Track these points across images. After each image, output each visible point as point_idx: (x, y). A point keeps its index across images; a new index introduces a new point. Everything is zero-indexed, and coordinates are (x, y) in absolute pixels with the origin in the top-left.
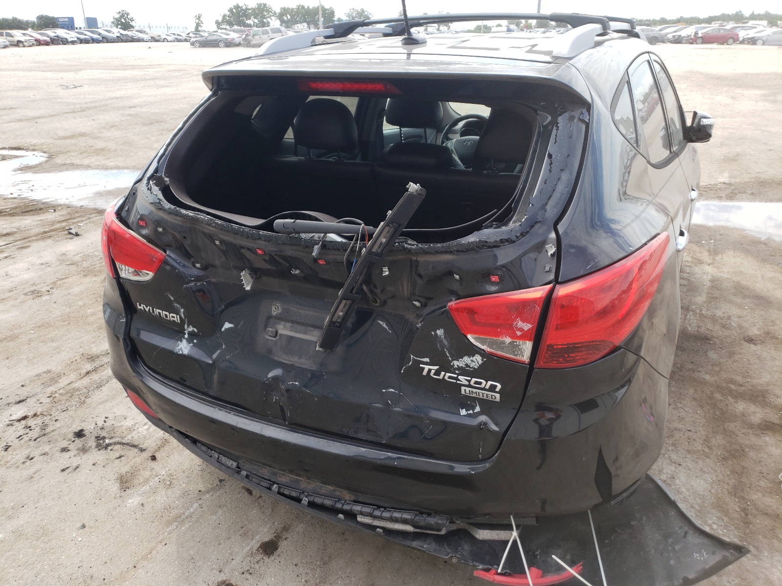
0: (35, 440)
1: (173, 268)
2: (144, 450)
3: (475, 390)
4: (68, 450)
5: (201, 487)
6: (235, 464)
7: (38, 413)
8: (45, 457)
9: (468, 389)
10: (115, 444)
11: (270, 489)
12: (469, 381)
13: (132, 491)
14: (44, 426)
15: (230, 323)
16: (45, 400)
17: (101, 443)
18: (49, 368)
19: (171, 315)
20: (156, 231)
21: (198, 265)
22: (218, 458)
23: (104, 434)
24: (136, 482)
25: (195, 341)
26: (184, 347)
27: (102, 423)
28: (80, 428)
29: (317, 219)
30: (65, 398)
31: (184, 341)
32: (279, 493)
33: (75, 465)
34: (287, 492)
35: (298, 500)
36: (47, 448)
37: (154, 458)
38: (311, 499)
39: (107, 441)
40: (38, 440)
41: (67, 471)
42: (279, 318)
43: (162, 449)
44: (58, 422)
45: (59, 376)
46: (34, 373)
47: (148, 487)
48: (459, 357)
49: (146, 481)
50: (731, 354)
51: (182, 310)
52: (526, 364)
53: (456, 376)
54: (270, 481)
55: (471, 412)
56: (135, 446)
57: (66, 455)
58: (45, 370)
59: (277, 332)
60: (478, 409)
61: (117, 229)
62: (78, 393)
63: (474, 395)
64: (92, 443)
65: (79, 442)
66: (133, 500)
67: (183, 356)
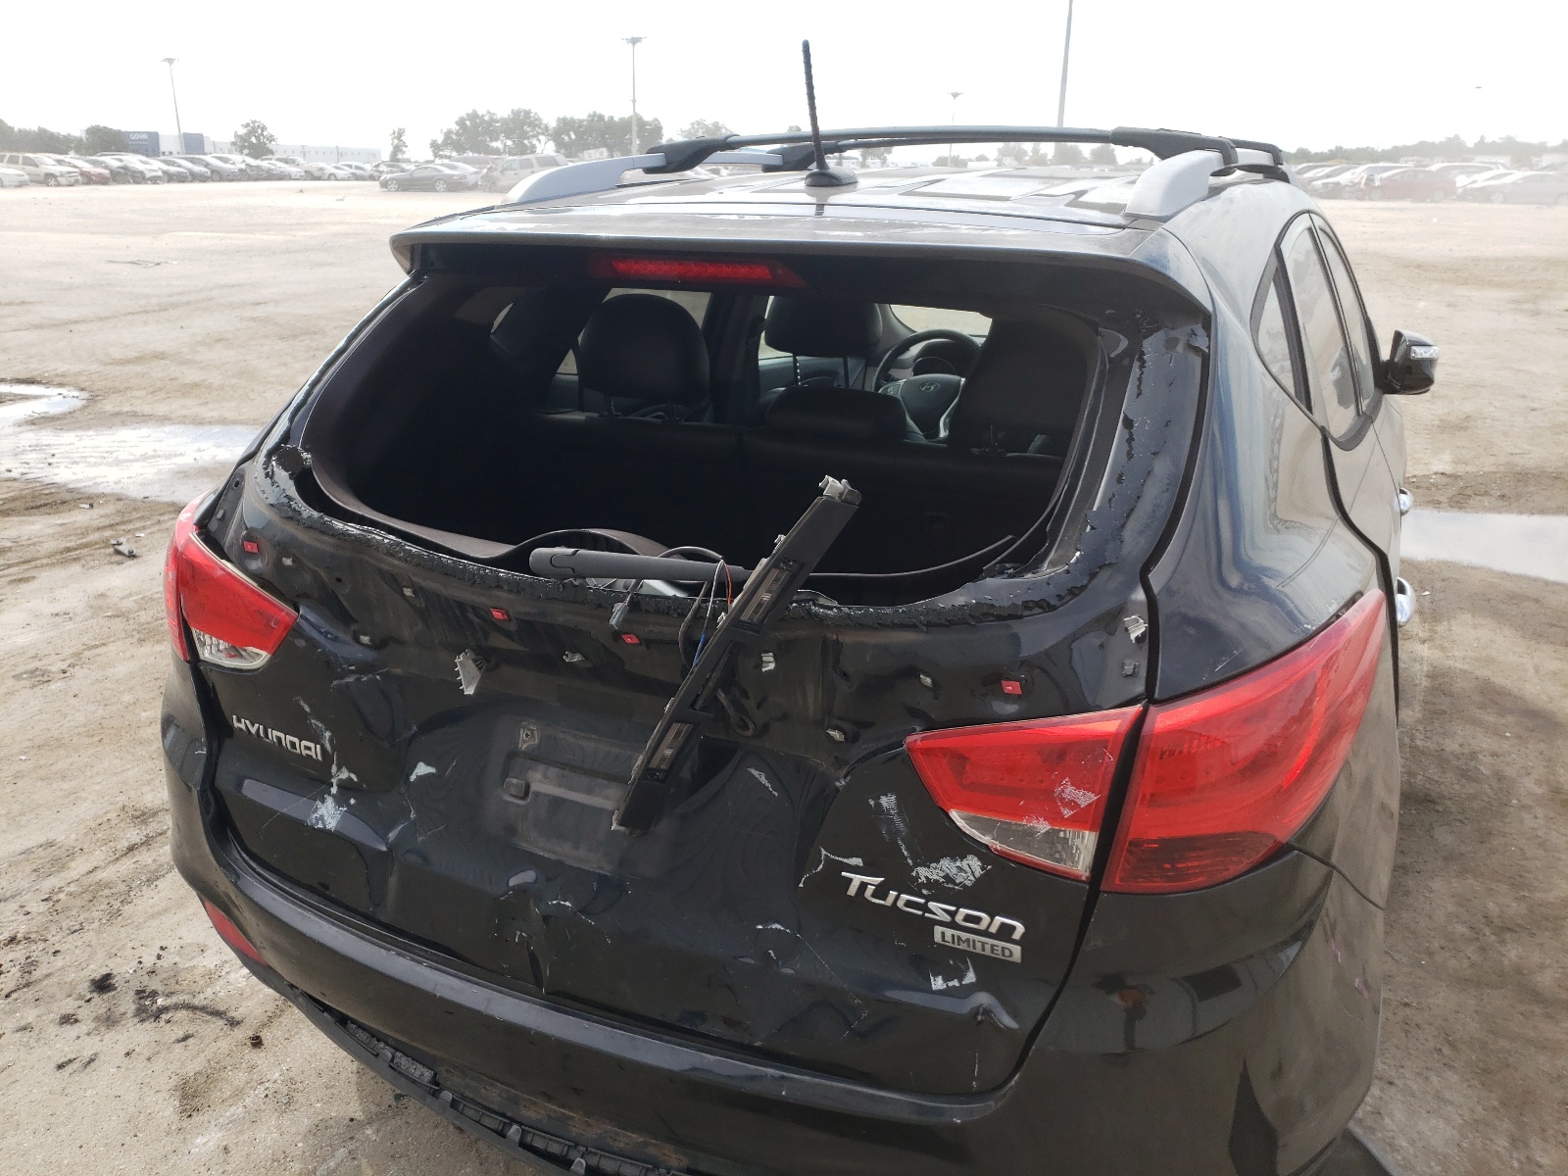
0: (7, 996)
1: (313, 644)
2: (238, 1023)
3: (964, 935)
4: (76, 1021)
5: (355, 1110)
6: (428, 1074)
7: (19, 936)
8: (25, 1036)
9: (949, 932)
10: (176, 1007)
11: (502, 1134)
12: (953, 914)
13: (206, 1117)
14: (29, 966)
15: (428, 764)
16: (37, 907)
17: (148, 1007)
18: (51, 836)
19: (304, 743)
20: (278, 563)
21: (365, 639)
22: (392, 1061)
23: (154, 984)
24: (215, 1095)
25: (352, 801)
26: (328, 814)
27: (153, 959)
28: (104, 971)
29: (621, 548)
30: (79, 902)
31: (330, 801)
32: (523, 1145)
33: (87, 1054)
34: (539, 1143)
35: (565, 1163)
36: (30, 1015)
37: (257, 1042)
38: (594, 1161)
39: (160, 1001)
40: (14, 996)
41: (69, 1069)
42: (535, 757)
43: (276, 1023)
44: (59, 957)
45: (71, 855)
46: (18, 847)
47: (241, 1109)
48: (929, 858)
49: (238, 1094)
50: (1485, 836)
51: (328, 734)
52: (1082, 882)
53: (922, 901)
54: (503, 1115)
55: (956, 983)
56: (218, 1014)
57: (71, 1031)
58: (42, 839)
59: (528, 787)
60: (970, 977)
61: (198, 559)
62: (107, 892)
63: (963, 946)
64: (127, 1004)
65: (100, 1003)
66: (206, 1140)
67: (325, 832)
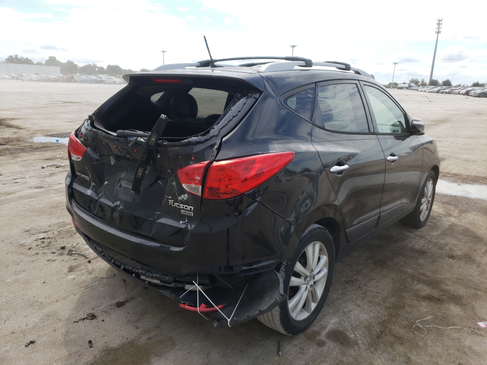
0: (43, 247)
1: (89, 154)
2: (87, 258)
3: (185, 211)
4: (55, 253)
6: (101, 250)
7: (50, 237)
8: (43, 255)
9: (183, 211)
10: (76, 254)
11: (110, 261)
12: (183, 206)
13: (73, 273)
14: (50, 242)
15: (107, 181)
16: (56, 233)
17: (70, 253)
18: (65, 221)
19: (87, 177)
20: (85, 138)
21: (98, 154)
22: (95, 247)
23: (74, 249)
24: (77, 270)
25: (94, 189)
26: (89, 192)
27: (75, 245)
28: (64, 246)
29: (137, 132)
30: (65, 233)
31: (90, 189)
33: (54, 259)
34: (116, 263)
35: (119, 267)
36: (46, 251)
37: (89, 262)
38: (125, 266)
39: (73, 252)
40: (44, 247)
41: (50, 261)
42: (124, 179)
43: (95, 259)
44: (56, 242)
45: (67, 224)
46: (57, 222)
47: (81, 272)
48: (180, 195)
49: (81, 270)
51: (90, 175)
52: (199, 197)
53: (179, 204)
54: (112, 258)
55: (184, 222)
56: (84, 256)
57: (53, 255)
58: (63, 221)
59: (121, 185)
60: (186, 221)
61: (73, 139)
62: (72, 232)
63: (185, 214)
64: (66, 252)
65: (61, 251)
66: (71, 276)
67: (88, 195)
